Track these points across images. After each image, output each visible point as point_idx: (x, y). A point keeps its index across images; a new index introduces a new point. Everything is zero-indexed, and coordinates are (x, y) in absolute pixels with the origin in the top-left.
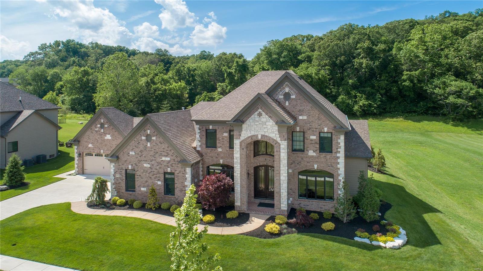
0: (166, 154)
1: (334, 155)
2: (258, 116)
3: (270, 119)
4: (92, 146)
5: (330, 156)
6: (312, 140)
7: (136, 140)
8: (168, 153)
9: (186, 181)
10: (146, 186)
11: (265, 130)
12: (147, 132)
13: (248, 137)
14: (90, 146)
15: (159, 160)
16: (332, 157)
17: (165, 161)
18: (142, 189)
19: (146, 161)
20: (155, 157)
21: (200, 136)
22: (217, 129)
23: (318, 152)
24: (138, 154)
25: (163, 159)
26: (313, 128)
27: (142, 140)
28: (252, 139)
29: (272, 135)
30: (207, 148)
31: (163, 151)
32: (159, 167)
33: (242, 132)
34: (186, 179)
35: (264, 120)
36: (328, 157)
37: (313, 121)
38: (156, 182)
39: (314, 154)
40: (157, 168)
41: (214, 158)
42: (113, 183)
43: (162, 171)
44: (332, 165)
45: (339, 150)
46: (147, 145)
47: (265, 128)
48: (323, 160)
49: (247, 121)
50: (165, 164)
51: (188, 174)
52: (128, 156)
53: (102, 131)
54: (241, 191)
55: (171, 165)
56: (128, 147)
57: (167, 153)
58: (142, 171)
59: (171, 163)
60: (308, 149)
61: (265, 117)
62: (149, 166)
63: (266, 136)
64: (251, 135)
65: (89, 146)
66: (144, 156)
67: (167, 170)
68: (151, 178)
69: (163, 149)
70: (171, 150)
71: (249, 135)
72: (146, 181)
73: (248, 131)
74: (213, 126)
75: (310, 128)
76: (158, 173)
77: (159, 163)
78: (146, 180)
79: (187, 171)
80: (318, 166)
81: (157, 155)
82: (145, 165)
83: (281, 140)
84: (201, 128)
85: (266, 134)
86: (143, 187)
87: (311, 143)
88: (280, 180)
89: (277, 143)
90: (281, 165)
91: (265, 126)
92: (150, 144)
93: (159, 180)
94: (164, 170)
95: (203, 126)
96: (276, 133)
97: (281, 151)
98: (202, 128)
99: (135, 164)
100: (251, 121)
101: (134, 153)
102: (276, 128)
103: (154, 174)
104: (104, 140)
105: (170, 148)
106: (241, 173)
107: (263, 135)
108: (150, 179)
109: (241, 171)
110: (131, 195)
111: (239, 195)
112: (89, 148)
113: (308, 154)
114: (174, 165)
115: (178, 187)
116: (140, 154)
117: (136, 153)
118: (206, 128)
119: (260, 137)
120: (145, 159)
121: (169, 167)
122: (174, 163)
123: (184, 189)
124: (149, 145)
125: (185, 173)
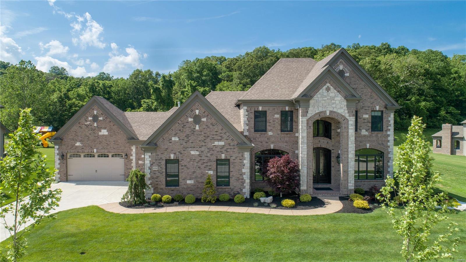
0: (219, 138)
1: (384, 133)
2: (327, 91)
3: (338, 93)
4: (80, 145)
5: (381, 134)
6: (364, 119)
7: (180, 122)
8: (222, 136)
9: (243, 168)
10: (194, 178)
11: (333, 106)
12: (195, 113)
13: (316, 114)
14: (78, 144)
15: (210, 145)
16: (383, 135)
17: (218, 146)
18: (189, 182)
19: (193, 147)
20: (206, 143)
21: (247, 118)
22: (267, 110)
23: (370, 130)
24: (184, 140)
25: (216, 143)
26: (365, 107)
27: (188, 122)
28: (320, 116)
29: (340, 111)
30: (256, 133)
31: (216, 135)
32: (210, 153)
33: (310, 109)
34: (244, 165)
35: (332, 95)
36: (379, 135)
37: (365, 100)
38: (207, 171)
39: (367, 133)
40: (208, 155)
41: (264, 143)
42: (149, 178)
43: (214, 158)
44: (382, 143)
45: (389, 128)
46: (195, 129)
47: (333, 103)
48: (374, 139)
49: (315, 96)
50: (218, 149)
51: (246, 159)
52: (170, 143)
53: (95, 125)
54: (307, 173)
55: (225, 150)
56: (170, 132)
57: (220, 136)
58: (189, 160)
59: (225, 149)
60: (361, 128)
61: (333, 92)
62: (197, 153)
63: (335, 112)
64: (319, 111)
65: (76, 145)
66: (191, 141)
67: (220, 157)
68: (200, 167)
69: (216, 132)
70: (226, 132)
71: (317, 112)
72: (194, 172)
73: (316, 107)
74: (263, 107)
75: (363, 107)
76: (210, 160)
77: (210, 149)
78: (193, 170)
79: (245, 156)
80: (370, 145)
81: (208, 139)
82: (193, 153)
83: (349, 116)
84: (249, 109)
85: (334, 110)
86: (189, 180)
87: (364, 123)
88: (348, 158)
89: (345, 119)
90: (349, 142)
91: (334, 102)
92: (199, 127)
93: (210, 169)
94: (217, 157)
95: (252, 107)
96: (344, 108)
97: (349, 127)
98: (251, 110)
99: (179, 152)
100: (319, 96)
101: (177, 139)
102: (345, 103)
103: (204, 163)
104: (98, 137)
105: (224, 131)
106: (307, 153)
107: (332, 111)
108: (198, 169)
109: (307, 152)
110: (173, 190)
111: (306, 178)
112: (77, 147)
113: (360, 134)
114: (229, 150)
115: (234, 176)
116: (186, 139)
117: (181, 138)
118: (255, 109)
119: (328, 114)
120: (192, 145)
121: (223, 153)
122: (230, 147)
123: (241, 178)
124: (197, 127)
125: (243, 158)
